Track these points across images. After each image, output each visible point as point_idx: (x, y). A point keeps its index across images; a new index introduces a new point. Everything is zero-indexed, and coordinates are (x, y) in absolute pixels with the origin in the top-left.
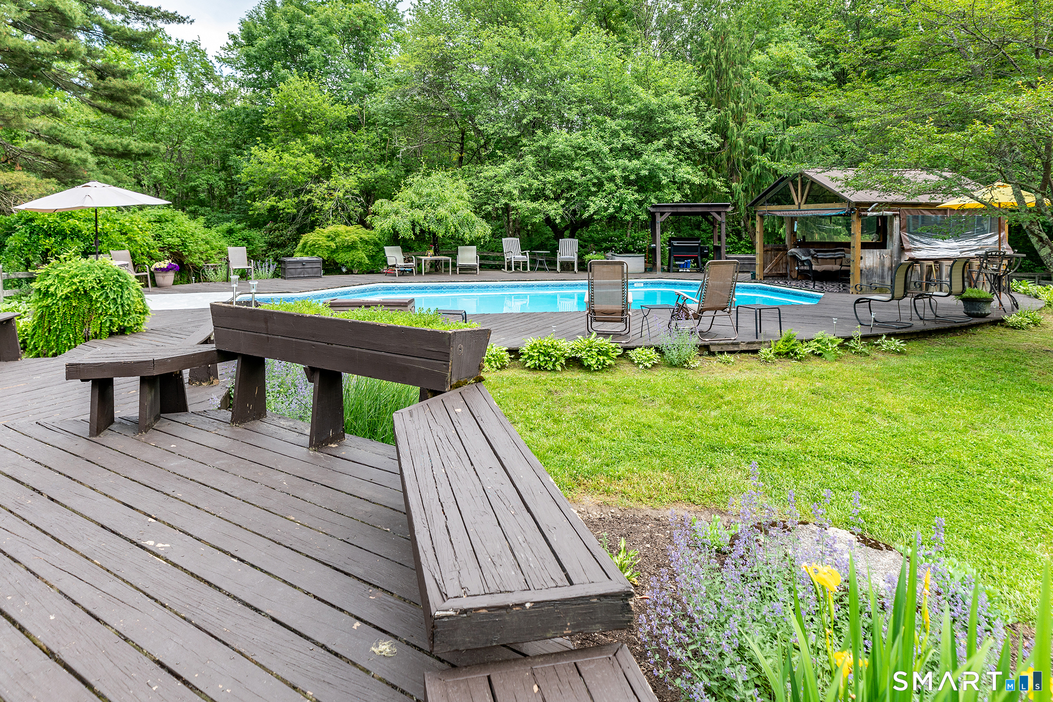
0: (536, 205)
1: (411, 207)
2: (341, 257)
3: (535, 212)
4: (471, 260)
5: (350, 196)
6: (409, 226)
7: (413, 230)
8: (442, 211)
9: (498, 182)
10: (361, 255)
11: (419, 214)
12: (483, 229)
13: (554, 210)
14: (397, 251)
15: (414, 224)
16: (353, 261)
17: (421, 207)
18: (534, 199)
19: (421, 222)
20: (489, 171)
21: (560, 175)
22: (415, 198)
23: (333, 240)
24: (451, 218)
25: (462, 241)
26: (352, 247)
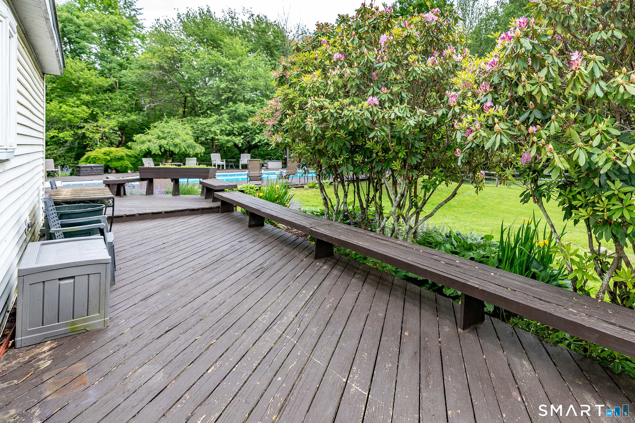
0: (229, 138)
1: (158, 138)
2: (114, 164)
3: (228, 141)
4: (193, 164)
5: (111, 131)
6: (158, 148)
7: (160, 150)
8: (177, 141)
9: (208, 126)
10: (127, 163)
11: (163, 142)
12: (200, 149)
13: (239, 140)
14: (150, 161)
15: (160, 147)
16: (121, 166)
17: (164, 138)
18: (228, 135)
19: (165, 146)
20: (202, 120)
21: (241, 124)
22: (161, 134)
23: (108, 155)
24: (183, 144)
25: (188, 156)
26: (121, 159)
